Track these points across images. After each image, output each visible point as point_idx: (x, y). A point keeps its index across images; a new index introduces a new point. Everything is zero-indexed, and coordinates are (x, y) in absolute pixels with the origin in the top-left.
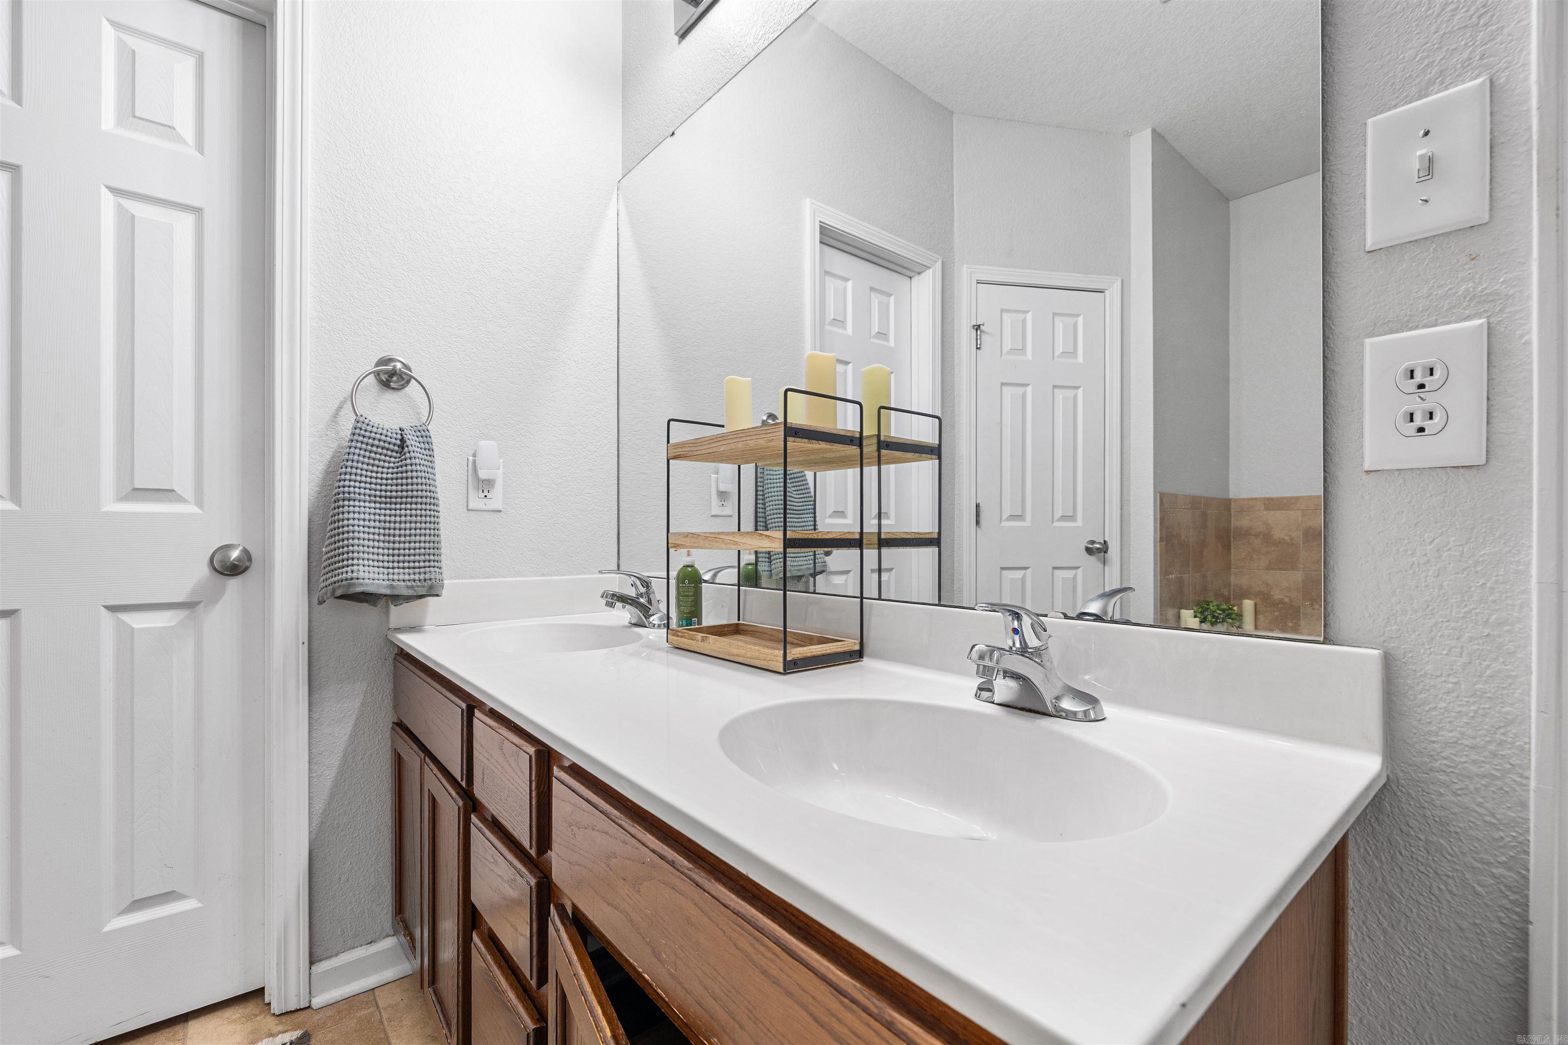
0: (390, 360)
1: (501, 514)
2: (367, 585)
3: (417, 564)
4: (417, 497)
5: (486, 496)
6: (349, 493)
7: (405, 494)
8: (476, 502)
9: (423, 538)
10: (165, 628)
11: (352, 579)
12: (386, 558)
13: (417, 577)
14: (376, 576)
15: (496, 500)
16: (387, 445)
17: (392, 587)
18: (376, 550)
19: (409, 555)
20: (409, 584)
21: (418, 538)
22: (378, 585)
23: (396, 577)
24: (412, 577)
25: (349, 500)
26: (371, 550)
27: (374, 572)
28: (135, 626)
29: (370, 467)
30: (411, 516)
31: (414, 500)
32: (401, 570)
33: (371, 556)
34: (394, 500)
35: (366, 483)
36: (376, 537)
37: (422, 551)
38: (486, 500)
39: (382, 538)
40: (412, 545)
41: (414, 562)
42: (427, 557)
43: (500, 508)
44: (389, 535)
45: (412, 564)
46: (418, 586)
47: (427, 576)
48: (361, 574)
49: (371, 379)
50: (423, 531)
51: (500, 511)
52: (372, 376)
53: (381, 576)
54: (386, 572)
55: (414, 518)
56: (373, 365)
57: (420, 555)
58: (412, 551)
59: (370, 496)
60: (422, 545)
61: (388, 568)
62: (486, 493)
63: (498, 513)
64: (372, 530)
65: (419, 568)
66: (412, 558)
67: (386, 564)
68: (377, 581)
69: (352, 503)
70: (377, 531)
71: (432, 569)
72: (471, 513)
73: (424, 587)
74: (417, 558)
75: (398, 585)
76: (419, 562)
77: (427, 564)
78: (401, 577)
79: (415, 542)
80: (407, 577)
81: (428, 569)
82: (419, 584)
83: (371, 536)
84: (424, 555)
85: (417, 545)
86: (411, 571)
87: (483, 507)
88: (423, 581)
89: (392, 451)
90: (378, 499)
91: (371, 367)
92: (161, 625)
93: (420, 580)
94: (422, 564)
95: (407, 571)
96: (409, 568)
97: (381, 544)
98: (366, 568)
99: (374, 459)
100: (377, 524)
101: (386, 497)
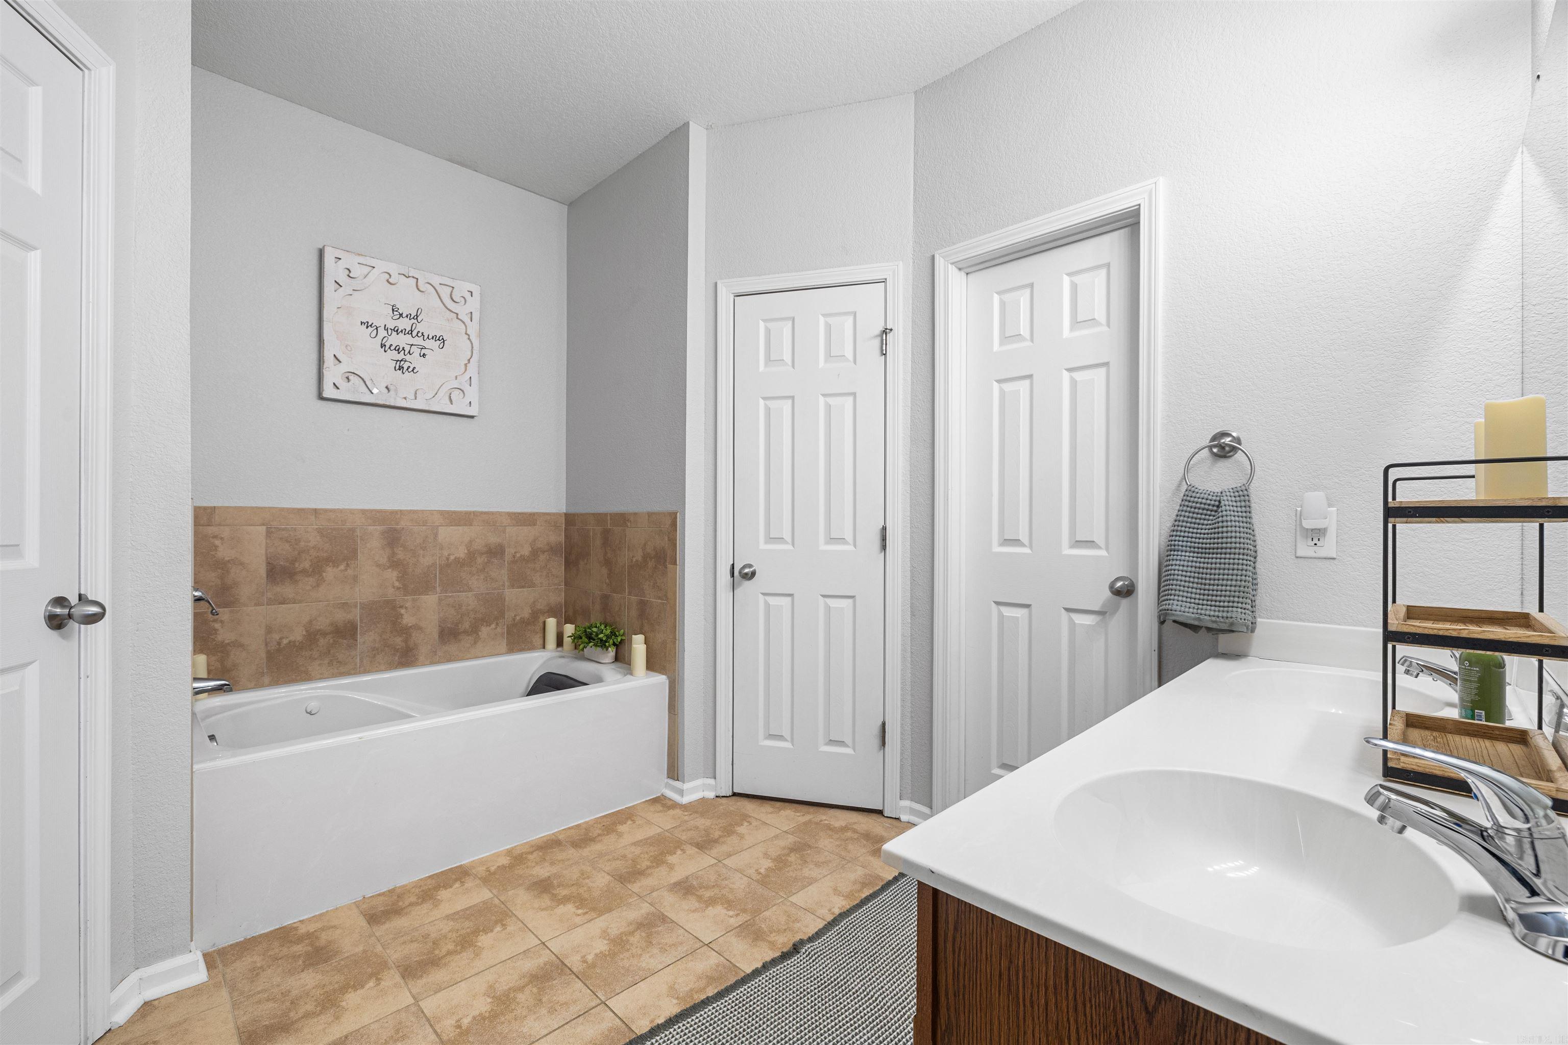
0: (1224, 434)
1: (1335, 562)
2: (1177, 615)
3: (1222, 604)
4: (1226, 548)
5: (1316, 544)
6: (1174, 545)
7: (1216, 545)
8: (1305, 549)
9: (1229, 583)
10: (1090, 625)
11: (1168, 610)
12: (1198, 596)
13: (1220, 614)
14: (1187, 610)
15: (1329, 546)
16: (1206, 507)
17: (1199, 619)
18: (1190, 590)
19: (1216, 596)
20: (1214, 619)
21: (1225, 582)
22: (1187, 616)
23: (1203, 612)
24: (1217, 613)
25: (1174, 551)
26: (1186, 589)
27: (1185, 606)
28: (1076, 622)
29: (1192, 525)
30: (1220, 564)
31: (1224, 550)
32: (1209, 607)
33: (1185, 594)
34: (1207, 551)
35: (1188, 537)
36: (1192, 580)
37: (1228, 593)
38: (1315, 547)
39: (1196, 580)
40: (1220, 587)
41: (1220, 602)
42: (1232, 599)
43: (1335, 557)
44: (1202, 579)
45: (1218, 603)
46: (1221, 622)
47: (1229, 615)
48: (1174, 607)
49: (1206, 452)
50: (1230, 577)
51: (1334, 559)
52: (1206, 450)
53: (1191, 610)
54: (1196, 608)
55: (1222, 566)
56: (1208, 441)
57: (1225, 596)
58: (1219, 593)
59: (1190, 547)
60: (1228, 588)
61: (1199, 604)
62: (1315, 541)
63: (1331, 560)
64: (1188, 574)
65: (1224, 607)
66: (1218, 598)
67: (1197, 601)
68: (1186, 614)
69: (1176, 553)
70: (1192, 574)
71: (1235, 609)
72: (1299, 559)
73: (1225, 623)
74: (1223, 598)
75: (1204, 619)
76: (1224, 602)
77: (1231, 604)
78: (1208, 613)
79: (1222, 585)
80: (1212, 613)
81: (1230, 609)
82: (1222, 620)
83: (1187, 579)
84: (1229, 596)
85: (1224, 588)
86: (1217, 609)
87: (1312, 554)
88: (1225, 618)
89: (1212, 511)
90: (1196, 550)
91: (1206, 442)
92: (1088, 623)
93: (1223, 617)
94: (1226, 604)
95: (1213, 608)
96: (1215, 606)
97: (1195, 585)
98: (1180, 603)
99: (1196, 519)
100: (1193, 569)
101: (1198, 548)
